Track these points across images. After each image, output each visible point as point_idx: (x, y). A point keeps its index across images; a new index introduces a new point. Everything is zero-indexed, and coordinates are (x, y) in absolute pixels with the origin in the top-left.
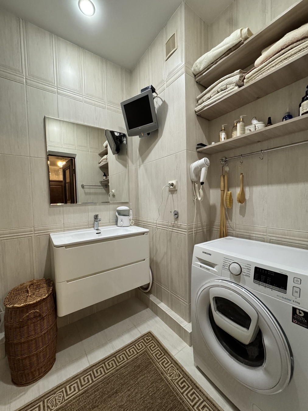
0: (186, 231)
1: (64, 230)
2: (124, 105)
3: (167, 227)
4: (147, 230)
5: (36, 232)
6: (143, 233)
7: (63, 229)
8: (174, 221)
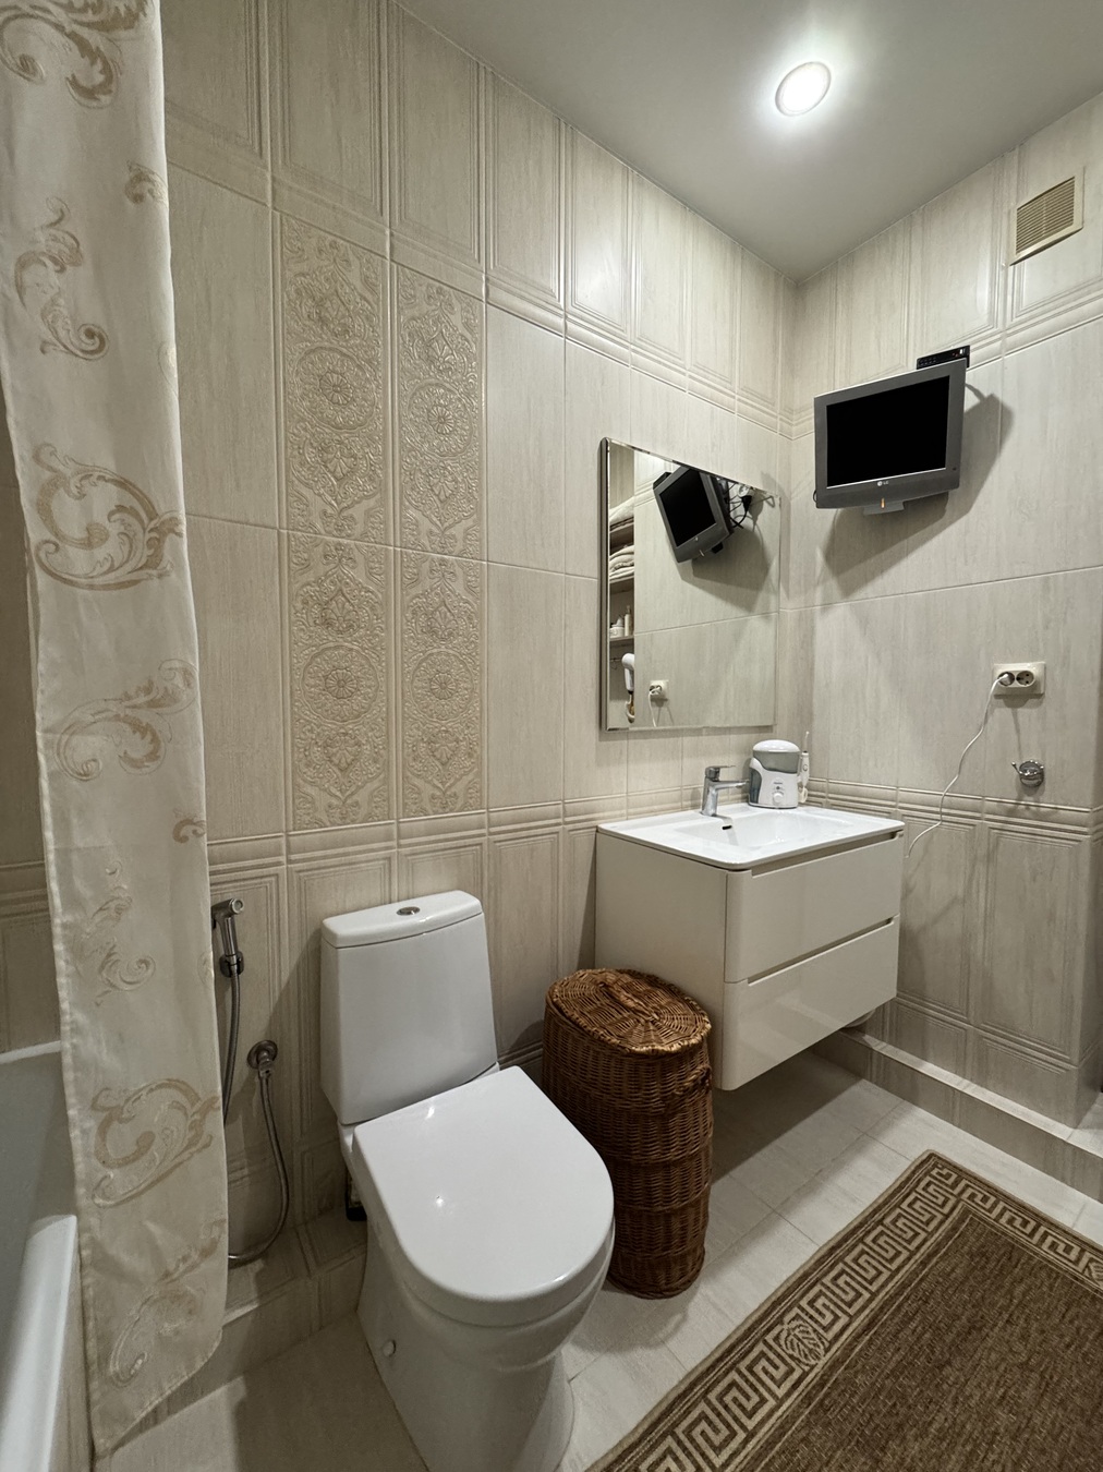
0: (1085, 830)
2: (828, 407)
3: (978, 815)
4: (899, 824)
6: (892, 834)
8: (1016, 795)
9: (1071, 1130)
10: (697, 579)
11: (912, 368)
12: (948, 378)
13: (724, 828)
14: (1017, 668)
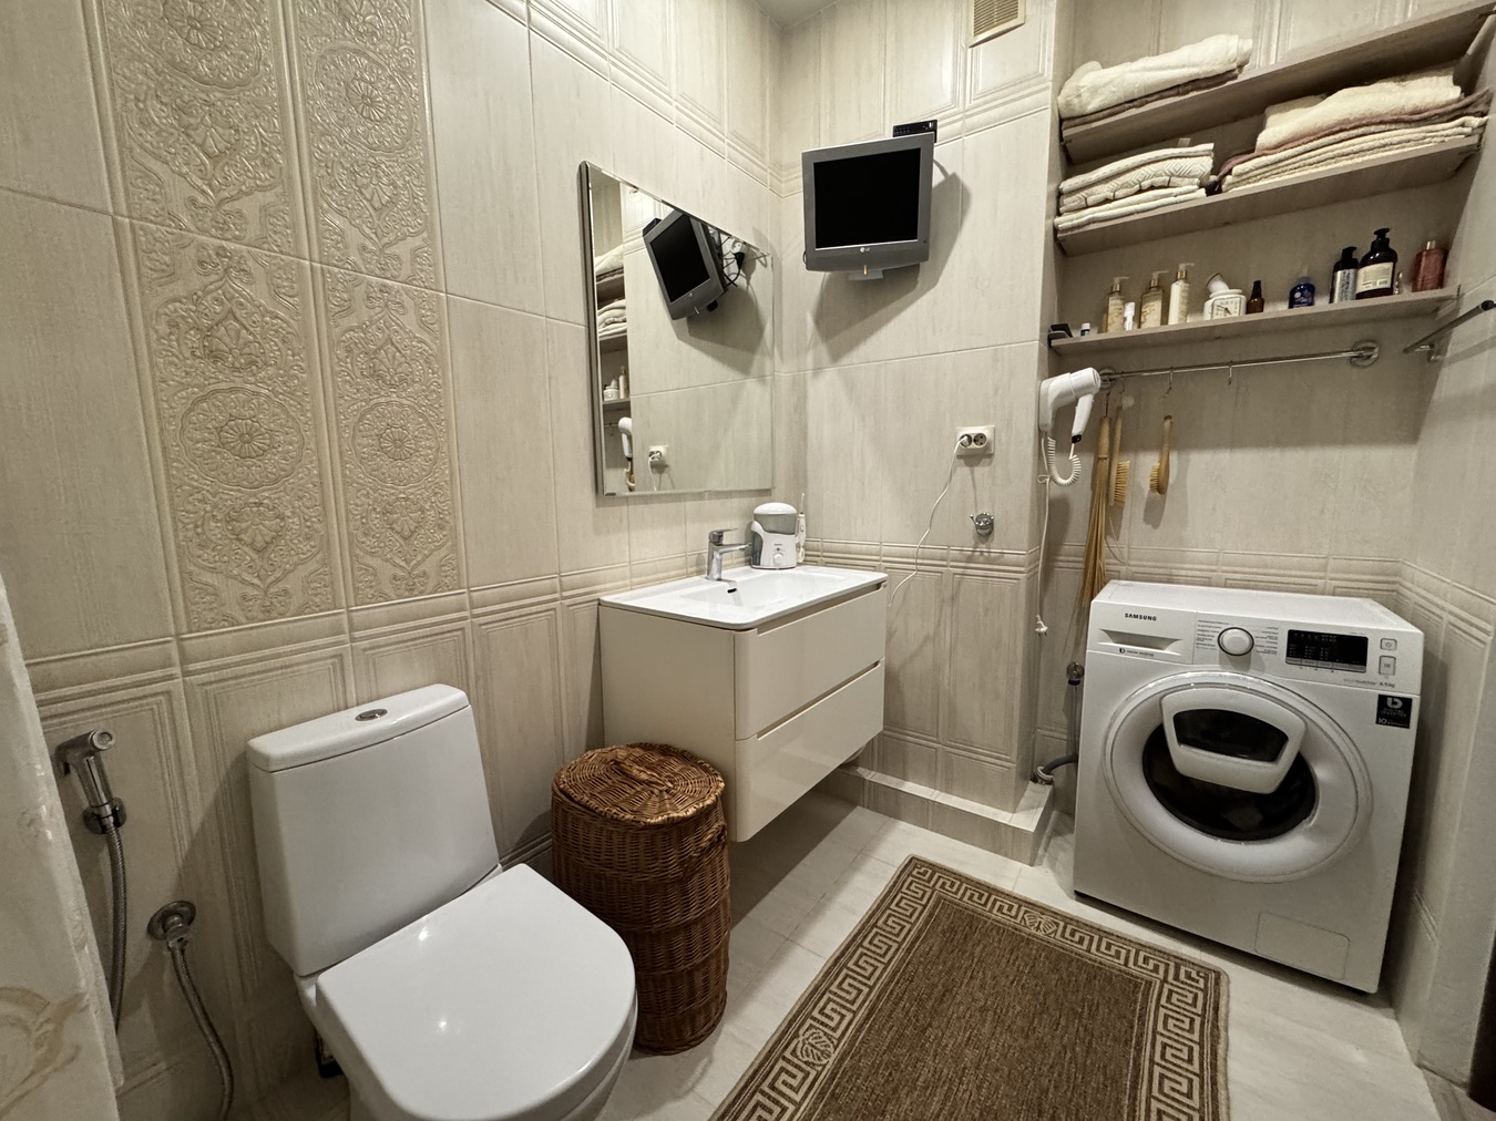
0: (1022, 569)
1: (632, 584)
2: (815, 164)
3: (944, 563)
4: (883, 575)
5: (565, 594)
6: (878, 586)
7: (628, 582)
8: (973, 542)
9: (1010, 815)
10: (693, 338)
11: (889, 136)
12: (919, 150)
13: (729, 591)
14: (974, 431)
